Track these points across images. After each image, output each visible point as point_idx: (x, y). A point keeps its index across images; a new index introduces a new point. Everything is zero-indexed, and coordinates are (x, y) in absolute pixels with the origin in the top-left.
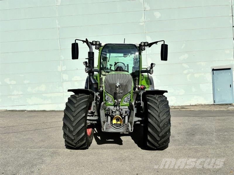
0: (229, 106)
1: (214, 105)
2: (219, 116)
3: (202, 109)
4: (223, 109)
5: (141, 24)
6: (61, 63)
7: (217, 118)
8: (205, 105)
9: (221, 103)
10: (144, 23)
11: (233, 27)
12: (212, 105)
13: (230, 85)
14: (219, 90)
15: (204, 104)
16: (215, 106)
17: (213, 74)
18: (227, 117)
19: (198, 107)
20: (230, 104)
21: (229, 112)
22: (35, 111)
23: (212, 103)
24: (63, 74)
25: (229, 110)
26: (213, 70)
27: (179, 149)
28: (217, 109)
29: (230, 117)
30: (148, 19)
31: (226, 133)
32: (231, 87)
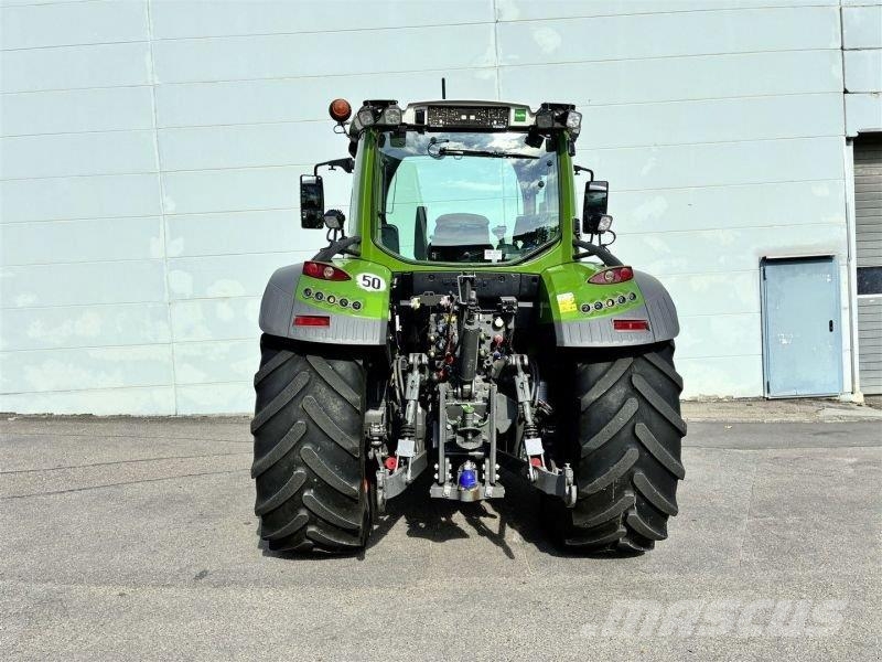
0: (826, 404)
1: (768, 399)
2: (776, 447)
3: (717, 415)
4: (799, 415)
5: (486, 75)
6: (162, 227)
7: (771, 453)
8: (731, 400)
9: (792, 393)
10: (494, 73)
11: (846, 92)
12: (756, 399)
13: (831, 323)
14: (785, 342)
15: (727, 397)
16: (771, 403)
17: (765, 279)
18: (807, 450)
19: (704, 408)
20: (830, 399)
21: (821, 429)
22: (49, 418)
23: (759, 392)
24: (171, 270)
25: (822, 423)
26: (765, 261)
27: (582, 589)
28: (778, 415)
29: (820, 450)
30: (511, 57)
31: (791, 520)
32: (831, 330)
